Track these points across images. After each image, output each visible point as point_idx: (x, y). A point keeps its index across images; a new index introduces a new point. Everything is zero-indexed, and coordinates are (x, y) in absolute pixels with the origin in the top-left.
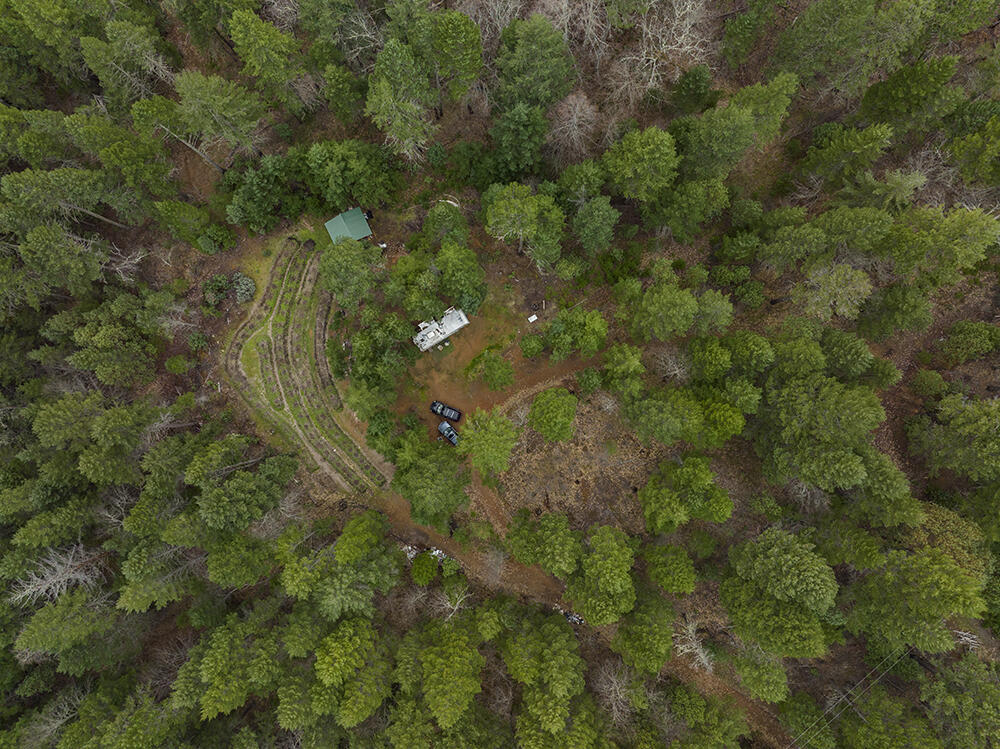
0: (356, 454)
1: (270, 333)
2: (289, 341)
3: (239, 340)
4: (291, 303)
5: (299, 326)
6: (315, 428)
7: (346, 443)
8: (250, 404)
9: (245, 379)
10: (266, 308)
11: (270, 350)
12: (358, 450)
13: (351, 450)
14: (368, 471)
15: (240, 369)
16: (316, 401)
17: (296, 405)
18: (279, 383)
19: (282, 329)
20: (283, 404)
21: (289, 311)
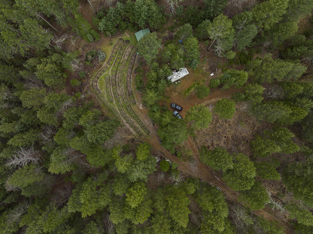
0: (139, 122)
1: (110, 74)
2: (117, 77)
3: (98, 76)
4: (119, 63)
5: (121, 72)
6: (124, 110)
7: (136, 117)
8: (100, 100)
9: (99, 90)
10: (109, 64)
11: (110, 80)
12: (140, 120)
13: (137, 120)
14: (144, 128)
15: (98, 87)
16: (126, 100)
17: (118, 101)
18: (112, 92)
19: (115, 73)
20: (113, 101)
21: (118, 66)
